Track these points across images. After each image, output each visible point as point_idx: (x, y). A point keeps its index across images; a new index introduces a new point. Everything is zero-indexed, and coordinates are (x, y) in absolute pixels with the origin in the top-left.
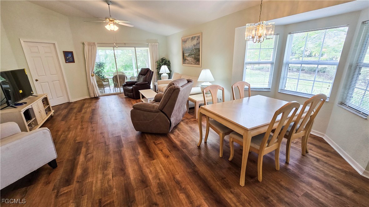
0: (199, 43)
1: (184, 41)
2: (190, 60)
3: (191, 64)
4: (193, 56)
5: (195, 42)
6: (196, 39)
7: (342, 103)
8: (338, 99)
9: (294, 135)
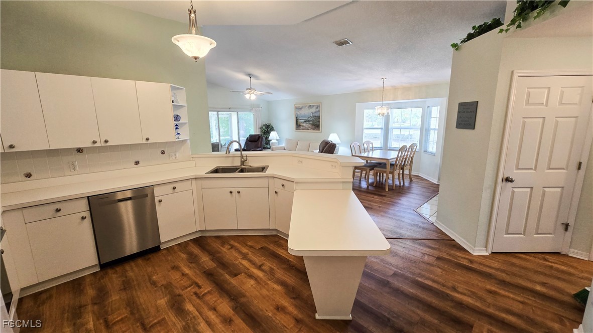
0: (319, 111)
1: (298, 108)
2: (307, 126)
3: (308, 130)
4: (311, 122)
5: (313, 110)
6: (315, 107)
7: (425, 151)
8: (423, 150)
9: (405, 168)
